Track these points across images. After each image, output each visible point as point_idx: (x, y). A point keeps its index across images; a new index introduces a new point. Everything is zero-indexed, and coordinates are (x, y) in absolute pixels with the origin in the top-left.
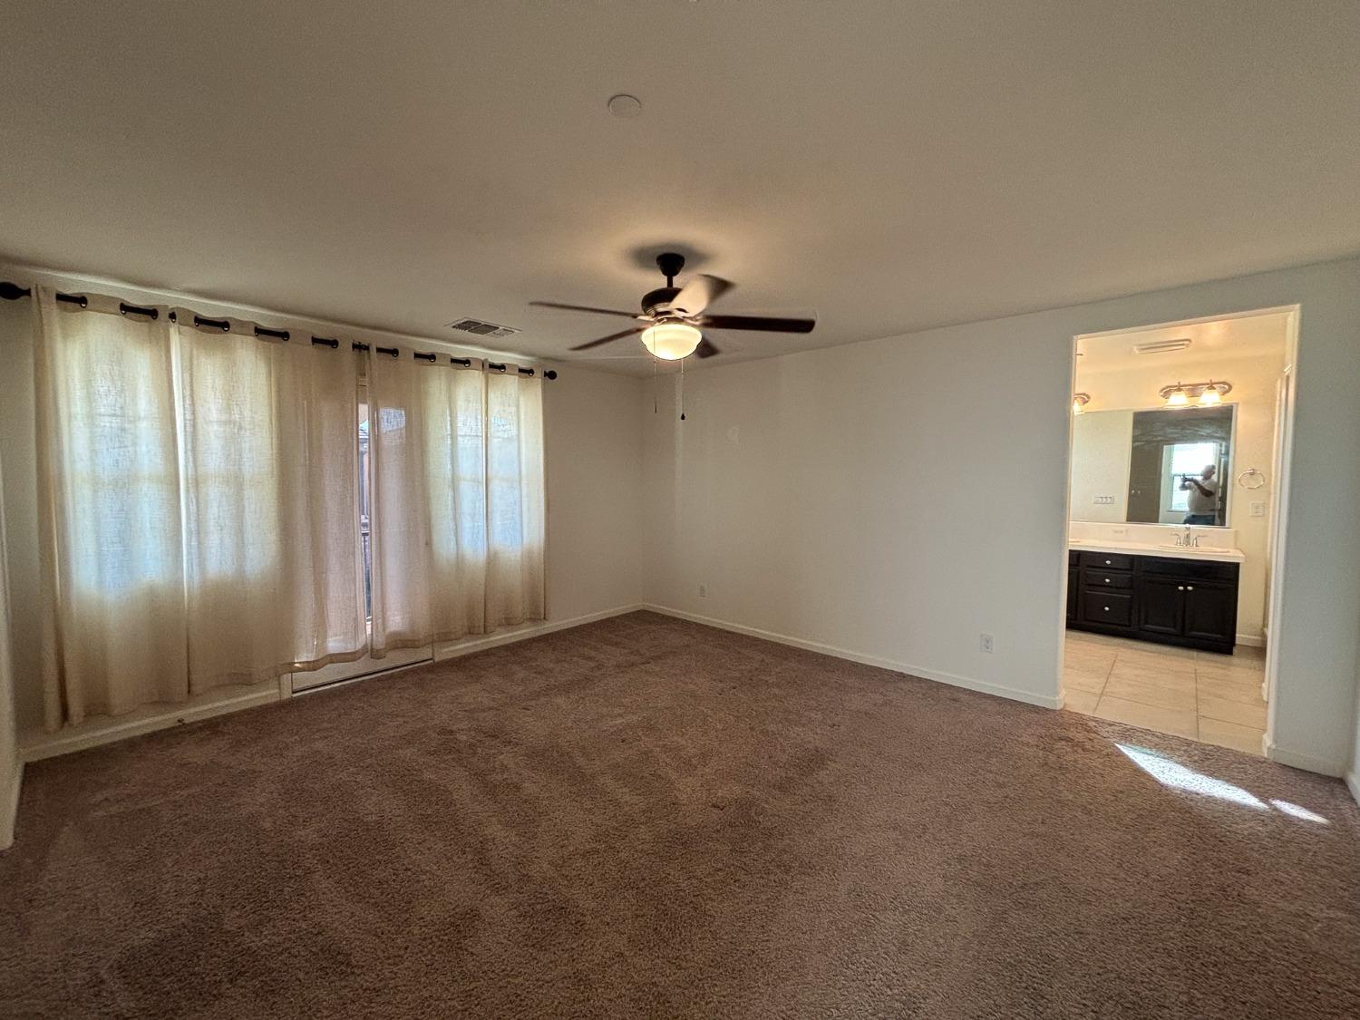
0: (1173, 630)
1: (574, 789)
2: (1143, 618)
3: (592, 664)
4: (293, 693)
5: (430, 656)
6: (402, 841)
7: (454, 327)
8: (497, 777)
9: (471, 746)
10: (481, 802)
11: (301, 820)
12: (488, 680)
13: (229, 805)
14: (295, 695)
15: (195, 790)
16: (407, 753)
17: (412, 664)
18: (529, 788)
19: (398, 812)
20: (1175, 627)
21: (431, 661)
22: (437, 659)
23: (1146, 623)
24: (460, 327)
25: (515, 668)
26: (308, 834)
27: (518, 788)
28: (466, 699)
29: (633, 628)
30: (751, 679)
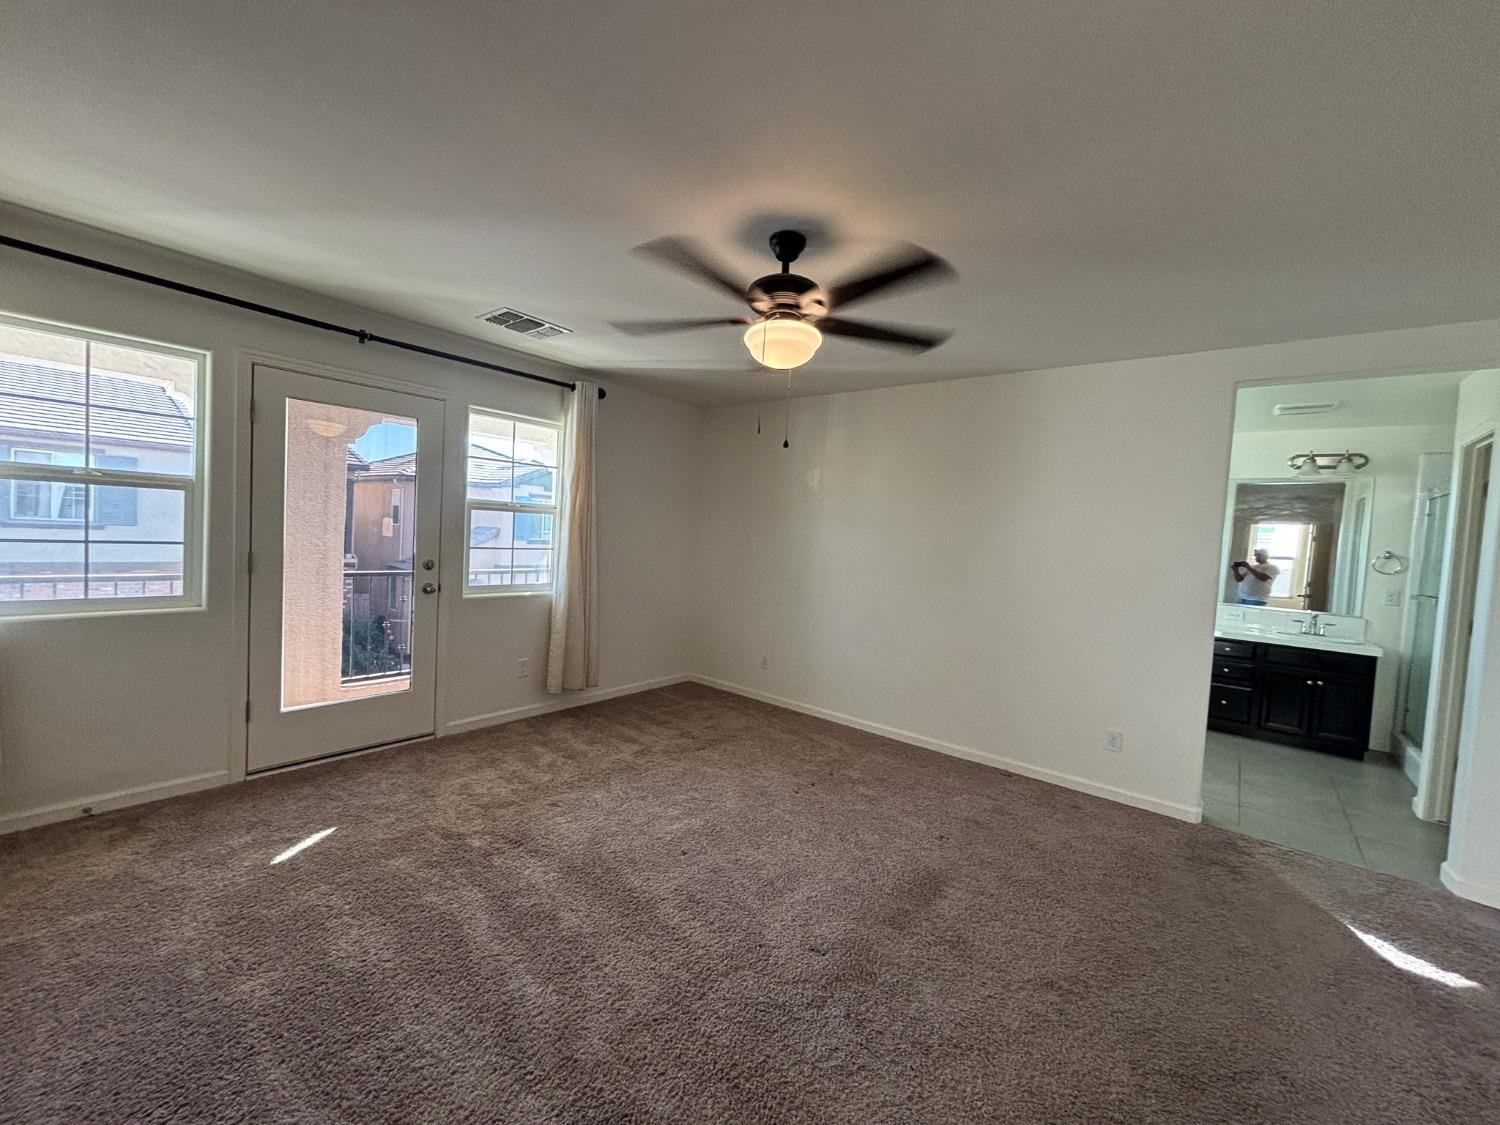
0: (1297, 729)
1: (628, 922)
2: (1264, 714)
3: (636, 747)
4: (248, 774)
5: (431, 730)
6: (391, 1001)
7: (487, 320)
8: (522, 902)
9: (487, 855)
10: (503, 940)
11: (245, 966)
12: (505, 765)
13: (142, 940)
14: (250, 778)
15: (96, 916)
16: (400, 863)
17: (404, 740)
18: (569, 920)
19: (387, 955)
20: (1300, 726)
21: (433, 737)
22: (440, 734)
23: (1267, 720)
24: (495, 320)
25: (538, 749)
26: (253, 989)
27: (554, 919)
28: (479, 790)
29: (680, 703)
30: (832, 774)
